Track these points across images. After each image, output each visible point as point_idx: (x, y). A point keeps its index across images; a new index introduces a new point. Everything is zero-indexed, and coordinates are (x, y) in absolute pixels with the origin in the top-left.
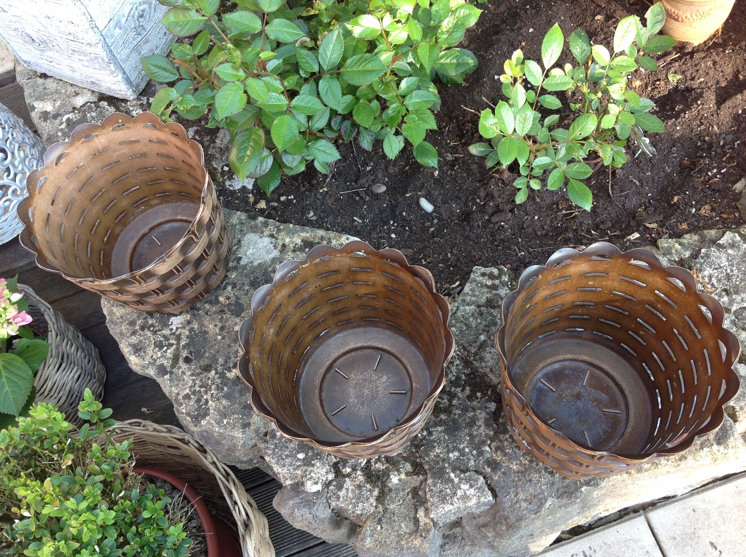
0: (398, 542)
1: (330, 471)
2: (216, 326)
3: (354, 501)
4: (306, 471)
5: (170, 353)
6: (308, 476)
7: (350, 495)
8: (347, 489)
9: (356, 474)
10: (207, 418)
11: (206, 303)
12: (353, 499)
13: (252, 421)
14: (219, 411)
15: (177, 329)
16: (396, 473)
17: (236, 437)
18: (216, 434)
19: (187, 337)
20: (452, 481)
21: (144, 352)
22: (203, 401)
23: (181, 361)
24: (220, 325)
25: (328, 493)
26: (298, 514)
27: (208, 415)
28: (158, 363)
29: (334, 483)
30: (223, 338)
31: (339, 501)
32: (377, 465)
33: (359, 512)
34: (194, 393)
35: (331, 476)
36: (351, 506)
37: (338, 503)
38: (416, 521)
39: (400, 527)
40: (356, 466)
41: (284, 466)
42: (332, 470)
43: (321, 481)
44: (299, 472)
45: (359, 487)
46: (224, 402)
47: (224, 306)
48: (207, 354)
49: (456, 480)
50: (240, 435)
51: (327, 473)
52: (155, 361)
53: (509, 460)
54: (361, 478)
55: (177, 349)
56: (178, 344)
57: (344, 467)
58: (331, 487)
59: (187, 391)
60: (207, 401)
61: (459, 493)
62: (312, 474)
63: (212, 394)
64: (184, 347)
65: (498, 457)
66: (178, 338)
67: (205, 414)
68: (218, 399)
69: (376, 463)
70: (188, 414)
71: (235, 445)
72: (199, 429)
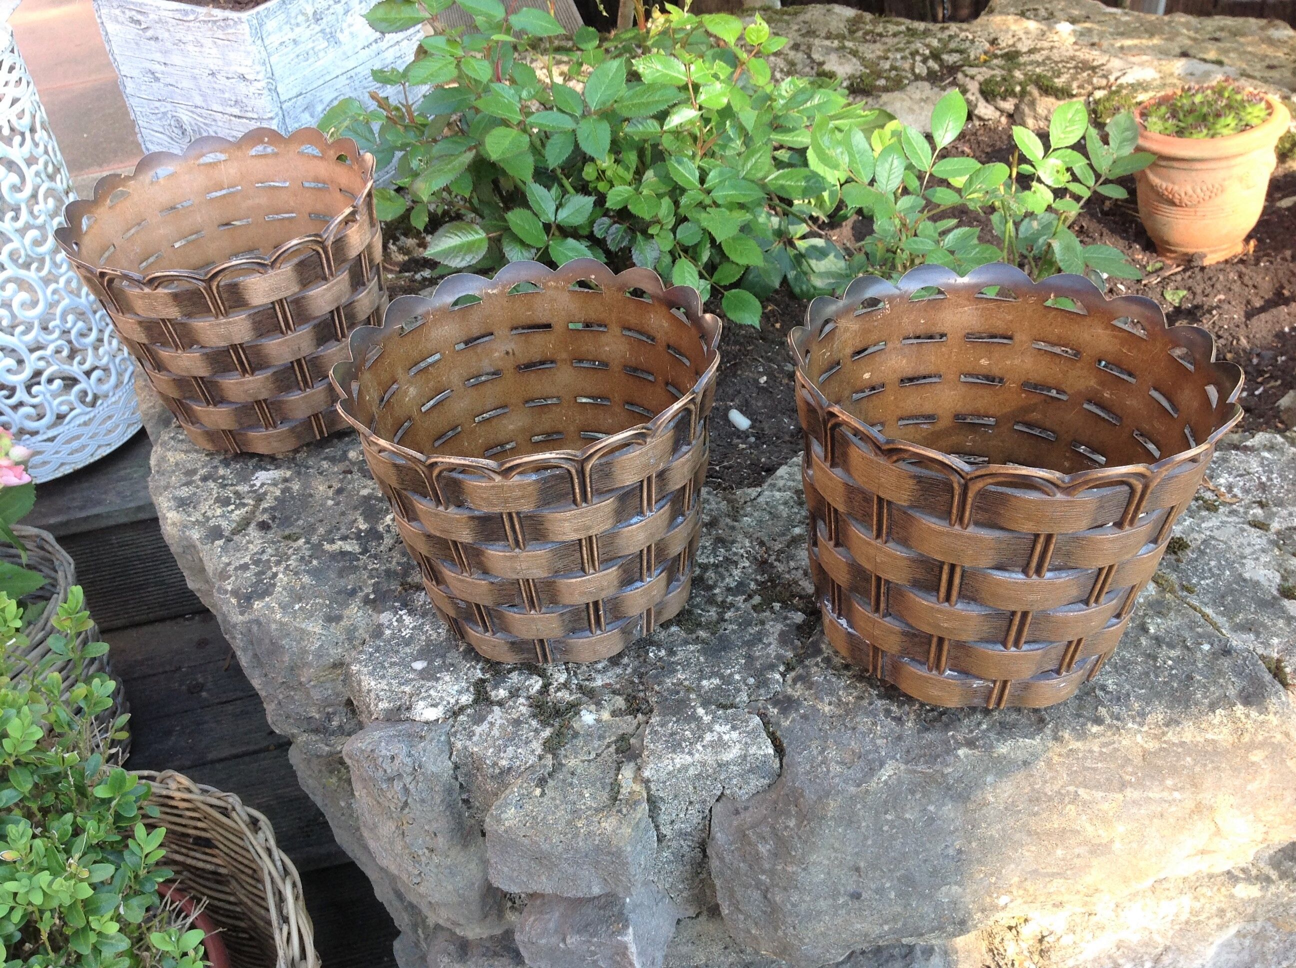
0: (569, 823)
1: (468, 690)
2: (330, 487)
4: (422, 687)
5: (237, 515)
6: (424, 695)
7: (496, 732)
8: (492, 724)
9: (515, 702)
10: (267, 599)
11: (325, 459)
12: (498, 739)
13: (346, 612)
14: (291, 591)
15: (263, 485)
16: (593, 708)
17: (309, 633)
18: (274, 626)
19: (276, 499)
20: (699, 719)
21: (194, 508)
22: (269, 574)
23: (253, 525)
24: (337, 485)
25: (453, 726)
26: (384, 752)
27: (270, 594)
28: (212, 523)
29: (469, 711)
30: (337, 504)
31: (470, 740)
32: (559, 694)
33: (504, 763)
34: (257, 562)
35: (466, 699)
36: (491, 750)
37: (468, 743)
38: (615, 789)
39: (581, 795)
40: (519, 689)
41: (383, 677)
42: (472, 689)
43: (445, 703)
44: (407, 689)
45: (517, 723)
46: (306, 579)
47: (353, 463)
48: (301, 522)
49: (707, 719)
50: (318, 630)
51: (460, 692)
52: (208, 519)
53: (818, 697)
54: (524, 709)
55: (253, 512)
56: (256, 506)
57: (496, 687)
58: (462, 718)
59: (247, 559)
60: (275, 575)
61: (708, 737)
62: (432, 692)
63: (288, 566)
64: (265, 510)
65: (798, 691)
66: (260, 499)
67: (267, 592)
68: (296, 574)
69: (558, 690)
70: (235, 593)
71: (304, 652)
72: (246, 617)
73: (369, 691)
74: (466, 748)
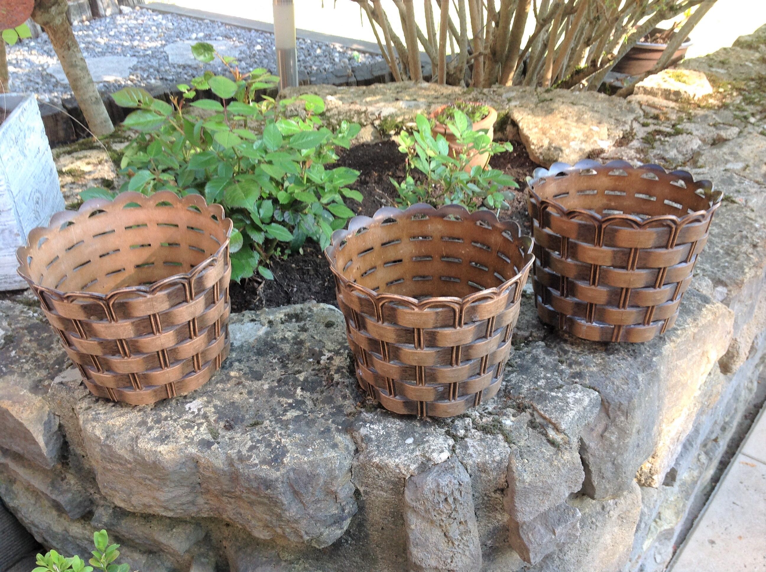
0: (551, 465)
2: (241, 394)
3: (486, 451)
4: (424, 448)
5: (203, 429)
6: (430, 451)
7: (480, 448)
8: (473, 446)
9: (471, 433)
10: (288, 455)
11: (217, 383)
12: (484, 450)
13: (336, 441)
14: (296, 445)
15: (199, 410)
16: (505, 417)
18: (306, 466)
19: (214, 413)
20: (557, 397)
21: (174, 437)
22: (274, 443)
23: (221, 431)
24: (245, 391)
25: (458, 456)
27: (288, 451)
28: (197, 440)
29: (457, 446)
30: (256, 399)
31: (472, 457)
32: (484, 420)
33: (498, 458)
34: (258, 442)
35: (451, 442)
36: (487, 457)
37: (473, 460)
38: (552, 443)
39: (542, 452)
40: (466, 427)
41: (399, 455)
42: (447, 437)
43: (444, 449)
44: (418, 453)
45: (481, 440)
46: (297, 436)
47: (240, 377)
48: (247, 417)
49: (560, 395)
50: (334, 454)
51: (445, 441)
52: (192, 439)
53: (587, 366)
54: (478, 434)
55: (209, 424)
57: (456, 431)
58: (458, 450)
59: (249, 444)
60: (278, 443)
61: (571, 400)
62: (432, 447)
63: (279, 435)
64: (216, 421)
65: (576, 369)
66: (205, 417)
67: (285, 451)
68: (290, 436)
70: (264, 462)
71: (331, 471)
72: (283, 471)
73: (397, 466)
74: (474, 462)
